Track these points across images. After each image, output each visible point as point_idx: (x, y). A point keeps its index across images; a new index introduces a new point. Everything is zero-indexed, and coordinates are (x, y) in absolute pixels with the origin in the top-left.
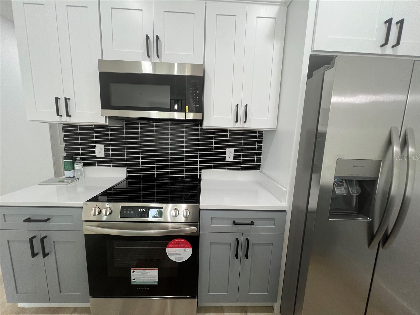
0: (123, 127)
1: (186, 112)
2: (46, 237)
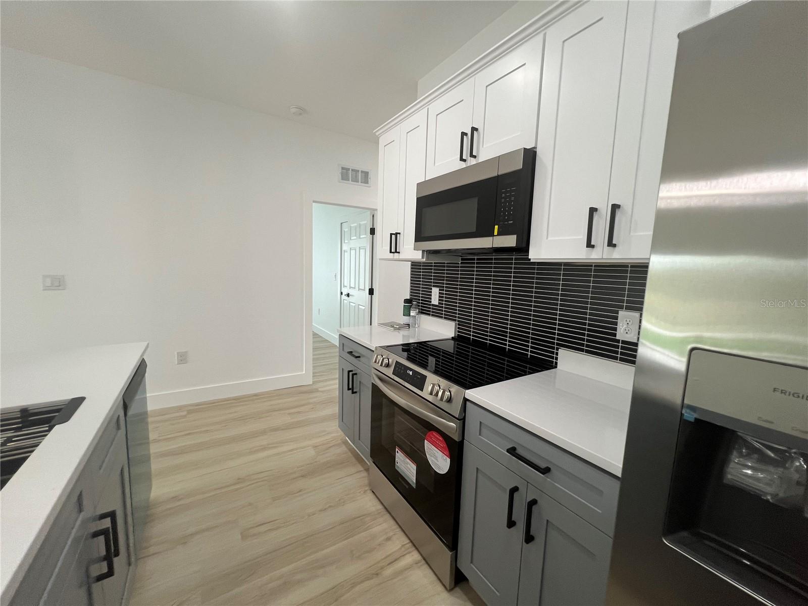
0: (459, 264)
1: (494, 236)
2: (356, 374)
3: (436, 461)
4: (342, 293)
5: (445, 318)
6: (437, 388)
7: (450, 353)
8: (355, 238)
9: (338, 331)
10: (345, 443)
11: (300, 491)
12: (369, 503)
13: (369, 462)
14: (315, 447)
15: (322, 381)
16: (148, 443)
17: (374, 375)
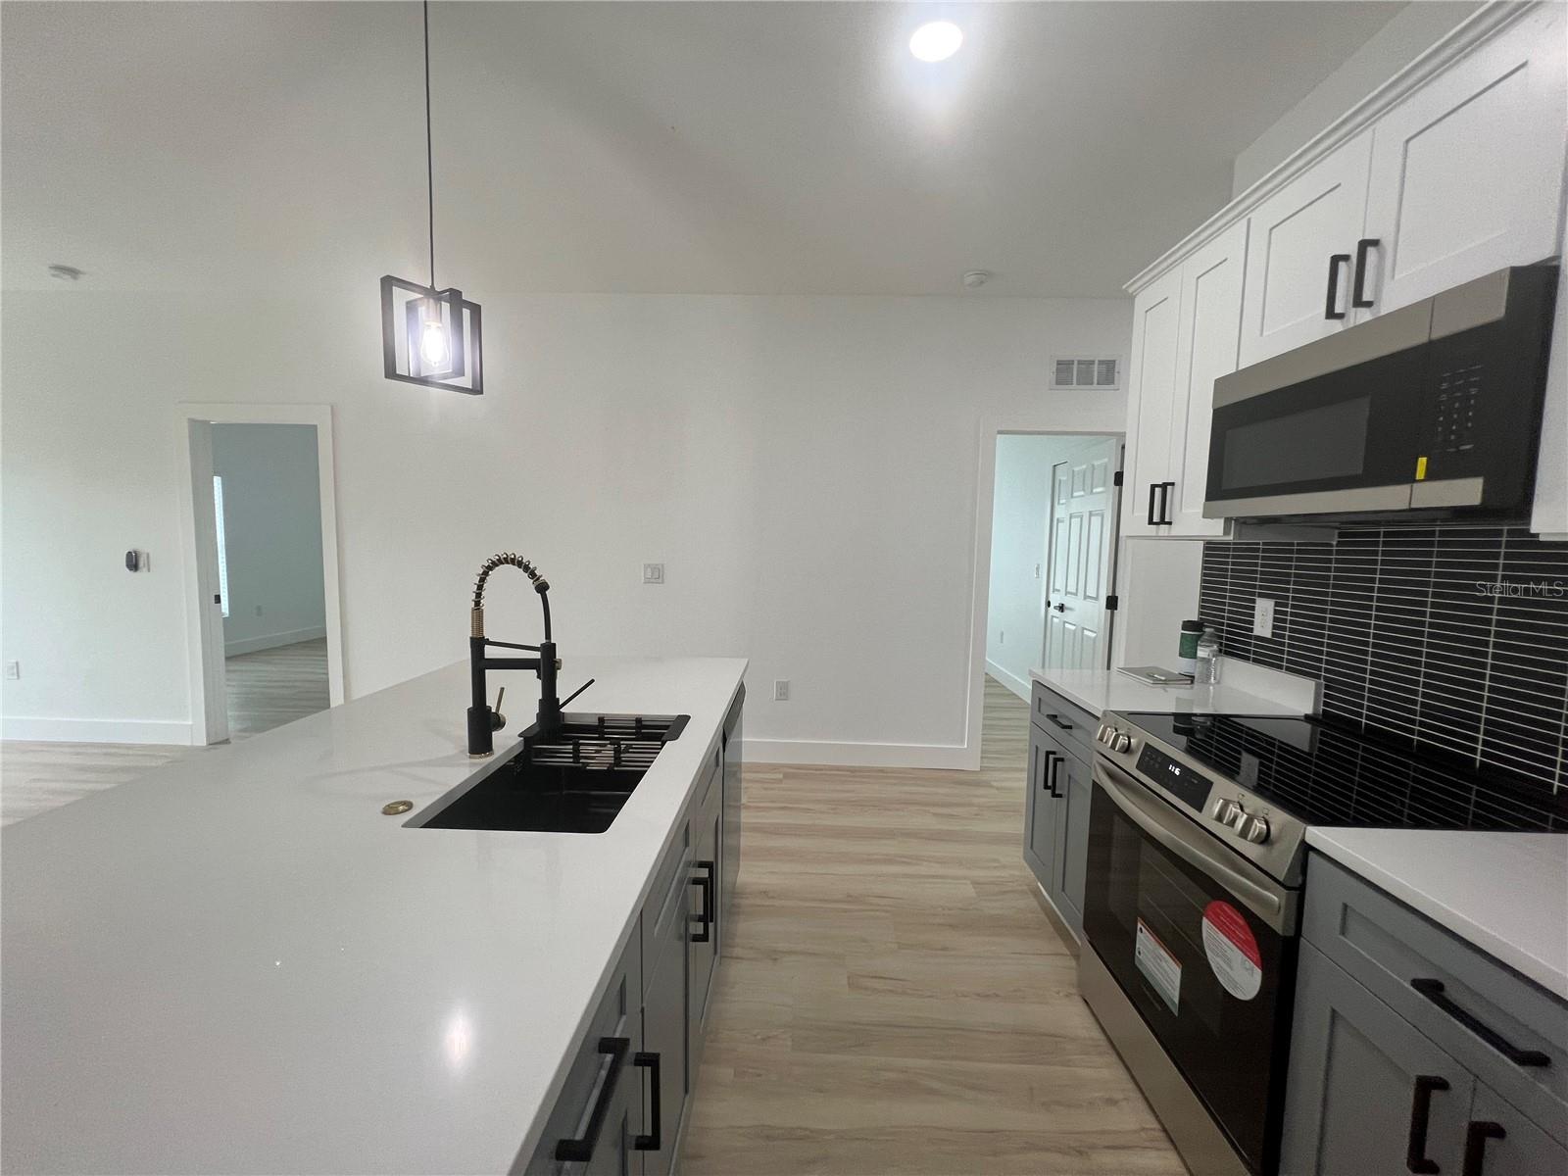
0: (1331, 546)
1: (1415, 481)
2: (1062, 760)
3: (1228, 970)
4: (1049, 604)
5: (1288, 669)
6: (1233, 809)
7: (1302, 752)
8: (1082, 493)
9: (1031, 673)
10: (1036, 893)
11: (944, 949)
12: (1075, 1019)
13: (1081, 939)
14: (976, 883)
15: (1000, 770)
16: (739, 808)
17: (1097, 766)
